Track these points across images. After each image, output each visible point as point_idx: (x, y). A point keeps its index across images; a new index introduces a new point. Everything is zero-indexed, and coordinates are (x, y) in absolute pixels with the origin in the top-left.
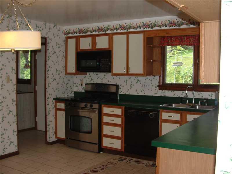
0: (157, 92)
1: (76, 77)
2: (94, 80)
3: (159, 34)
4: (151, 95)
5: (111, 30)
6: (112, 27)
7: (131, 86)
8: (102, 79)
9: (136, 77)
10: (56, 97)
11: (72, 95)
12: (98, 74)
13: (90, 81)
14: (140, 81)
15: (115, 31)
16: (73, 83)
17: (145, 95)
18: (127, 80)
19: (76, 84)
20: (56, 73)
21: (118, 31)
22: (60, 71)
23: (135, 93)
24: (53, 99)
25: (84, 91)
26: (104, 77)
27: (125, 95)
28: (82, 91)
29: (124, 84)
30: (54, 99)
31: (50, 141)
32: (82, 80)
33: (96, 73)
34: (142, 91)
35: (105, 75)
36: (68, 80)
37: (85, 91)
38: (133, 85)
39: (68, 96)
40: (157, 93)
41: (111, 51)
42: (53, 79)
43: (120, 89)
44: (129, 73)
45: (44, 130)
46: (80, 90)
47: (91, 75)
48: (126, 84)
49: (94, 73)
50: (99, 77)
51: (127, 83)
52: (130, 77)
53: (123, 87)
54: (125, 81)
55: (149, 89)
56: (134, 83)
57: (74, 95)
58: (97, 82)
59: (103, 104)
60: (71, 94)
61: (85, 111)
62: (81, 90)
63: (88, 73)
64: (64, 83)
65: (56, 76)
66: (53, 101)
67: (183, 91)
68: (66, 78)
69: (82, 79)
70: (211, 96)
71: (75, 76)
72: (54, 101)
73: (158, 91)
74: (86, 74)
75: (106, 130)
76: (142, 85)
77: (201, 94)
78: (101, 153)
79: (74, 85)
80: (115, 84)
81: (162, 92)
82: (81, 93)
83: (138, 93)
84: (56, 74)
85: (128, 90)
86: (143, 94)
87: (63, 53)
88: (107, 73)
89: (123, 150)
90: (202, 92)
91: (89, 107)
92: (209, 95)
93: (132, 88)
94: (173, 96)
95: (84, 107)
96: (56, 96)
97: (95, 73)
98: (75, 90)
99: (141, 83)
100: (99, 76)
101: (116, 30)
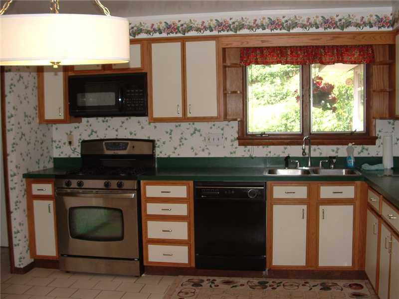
0: (234, 150)
1: (57, 129)
2: (98, 132)
3: (248, 43)
4: (223, 156)
5: (148, 32)
6: (150, 26)
7: (181, 142)
8: (117, 131)
9: (191, 123)
10: (26, 172)
11: (51, 165)
12: (107, 121)
13: (89, 136)
14: (199, 131)
15: (157, 35)
16: (51, 140)
17: (210, 156)
18: (171, 131)
19: (57, 143)
20: (25, 120)
21: (164, 35)
22: (30, 117)
23: (190, 155)
24: (22, 176)
25: (80, 156)
26: (121, 126)
27: (169, 159)
28: (73, 156)
29: (166, 137)
30: (25, 176)
31: (22, 267)
32: (70, 134)
33: (103, 118)
34: (203, 150)
35: (123, 123)
36: (43, 135)
37: (82, 155)
38: (186, 139)
39: (45, 169)
40: (235, 152)
41: (146, 73)
42: (20, 134)
43: (159, 147)
44: (189, 115)
45: (7, 245)
46: (66, 155)
47: (90, 122)
48: (171, 138)
49: (97, 119)
50: (109, 127)
51: (172, 136)
52: (177, 124)
53: (164, 143)
54: (167, 133)
55: (218, 146)
56: (187, 135)
57: (54, 165)
58: (105, 137)
59: (143, 180)
60: (49, 162)
61: (92, 195)
62: (68, 155)
63: (84, 120)
64: (38, 141)
65: (26, 128)
66: (22, 181)
67: (285, 146)
68: (41, 131)
69: (71, 132)
70: (337, 153)
71: (54, 125)
72: (24, 180)
73: (236, 148)
74: (80, 122)
75: (154, 230)
76: (205, 139)
77: (319, 149)
78: (143, 275)
79: (52, 145)
80: (147, 138)
81: (245, 149)
82: (69, 160)
83: (196, 154)
84: (25, 122)
85: (175, 149)
86: (207, 156)
87: (35, 78)
88: (128, 118)
89: (193, 265)
90: (320, 146)
91: (116, 187)
92: (333, 151)
93: (183, 144)
94: (267, 155)
95: (77, 187)
96: (27, 169)
97: (100, 119)
98: (56, 154)
99: (201, 135)
100: (108, 124)
101: (158, 33)
